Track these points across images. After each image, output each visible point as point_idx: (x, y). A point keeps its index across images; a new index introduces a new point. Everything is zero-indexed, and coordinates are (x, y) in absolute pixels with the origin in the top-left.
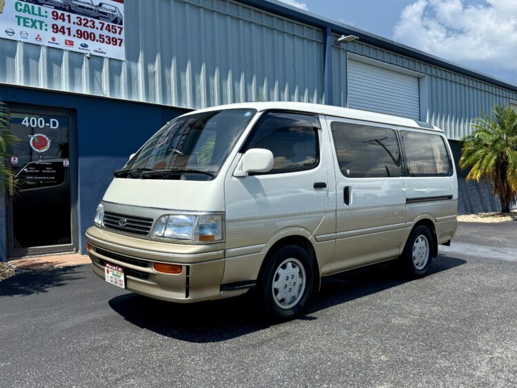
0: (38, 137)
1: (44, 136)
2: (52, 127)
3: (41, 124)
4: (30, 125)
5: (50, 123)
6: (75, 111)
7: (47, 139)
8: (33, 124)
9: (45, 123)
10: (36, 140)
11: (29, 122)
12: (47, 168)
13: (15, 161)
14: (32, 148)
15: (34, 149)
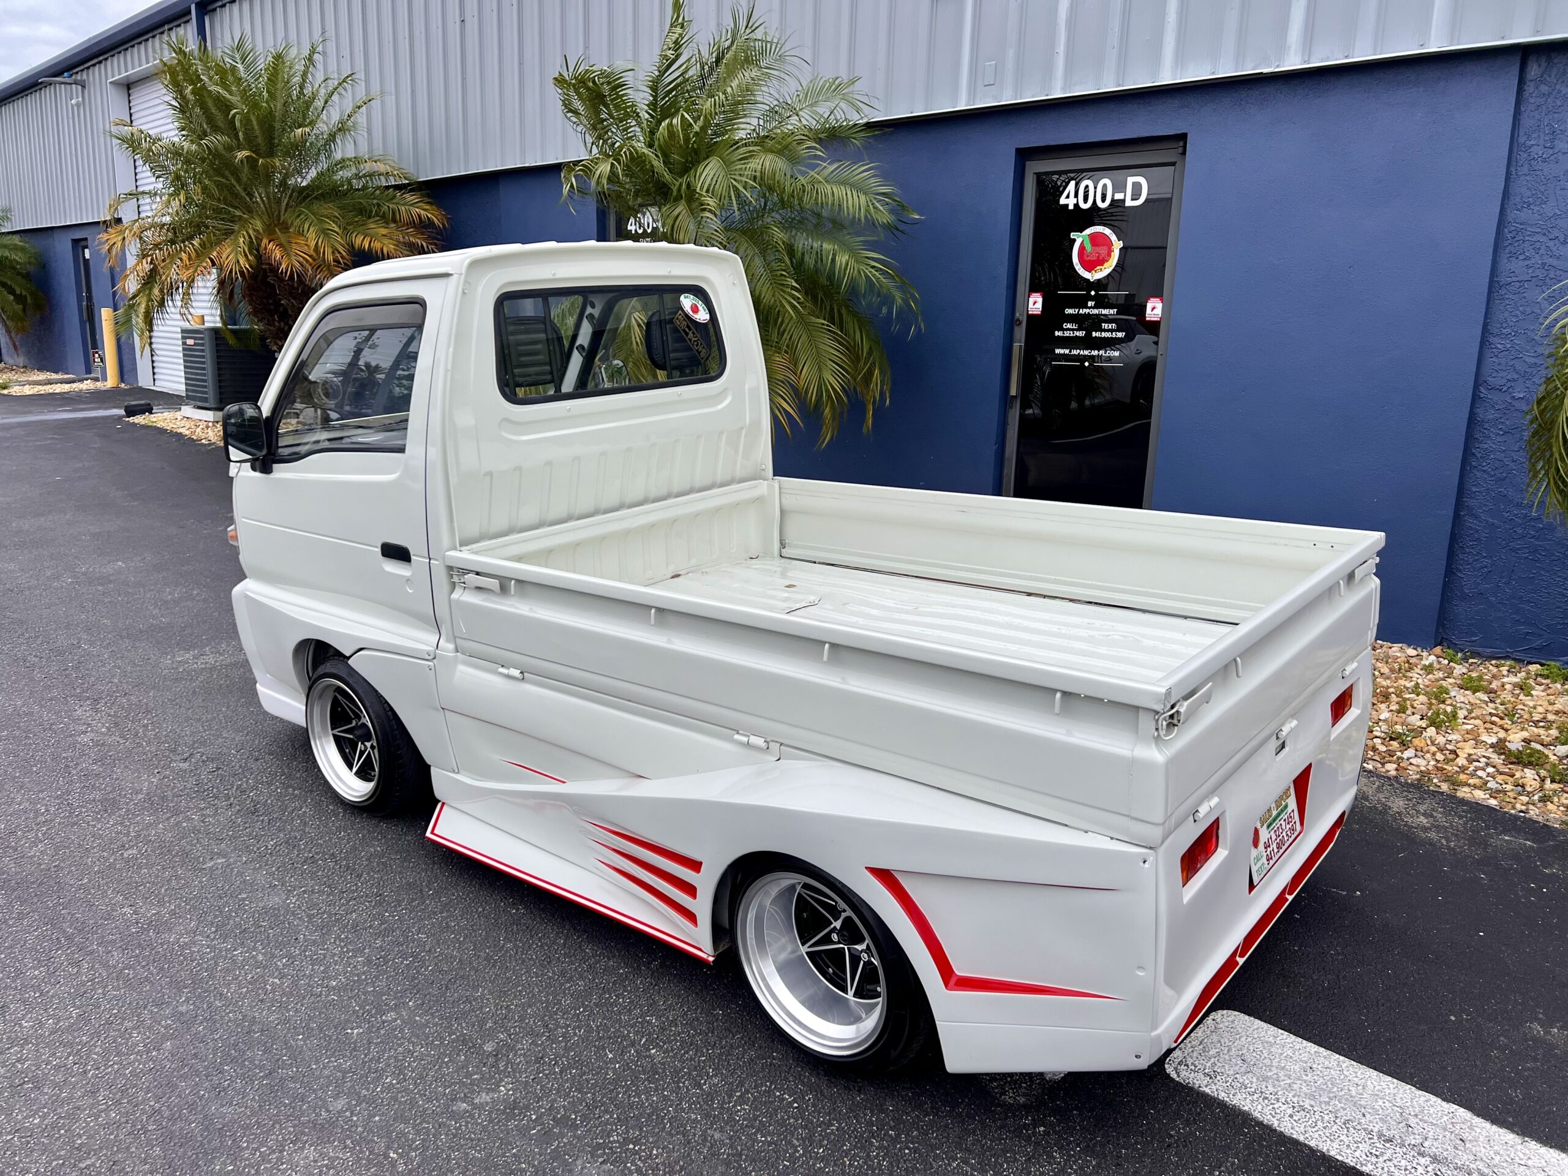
0: (1093, 238)
1: (1107, 231)
2: (1129, 203)
3: (1103, 200)
4: (1076, 205)
5: (1123, 190)
6: (1183, 137)
7: (1113, 238)
8: (1086, 200)
9: (1115, 190)
10: (1088, 246)
11: (1076, 196)
12: (1105, 326)
13: (1036, 306)
14: (1077, 268)
15: (1079, 272)
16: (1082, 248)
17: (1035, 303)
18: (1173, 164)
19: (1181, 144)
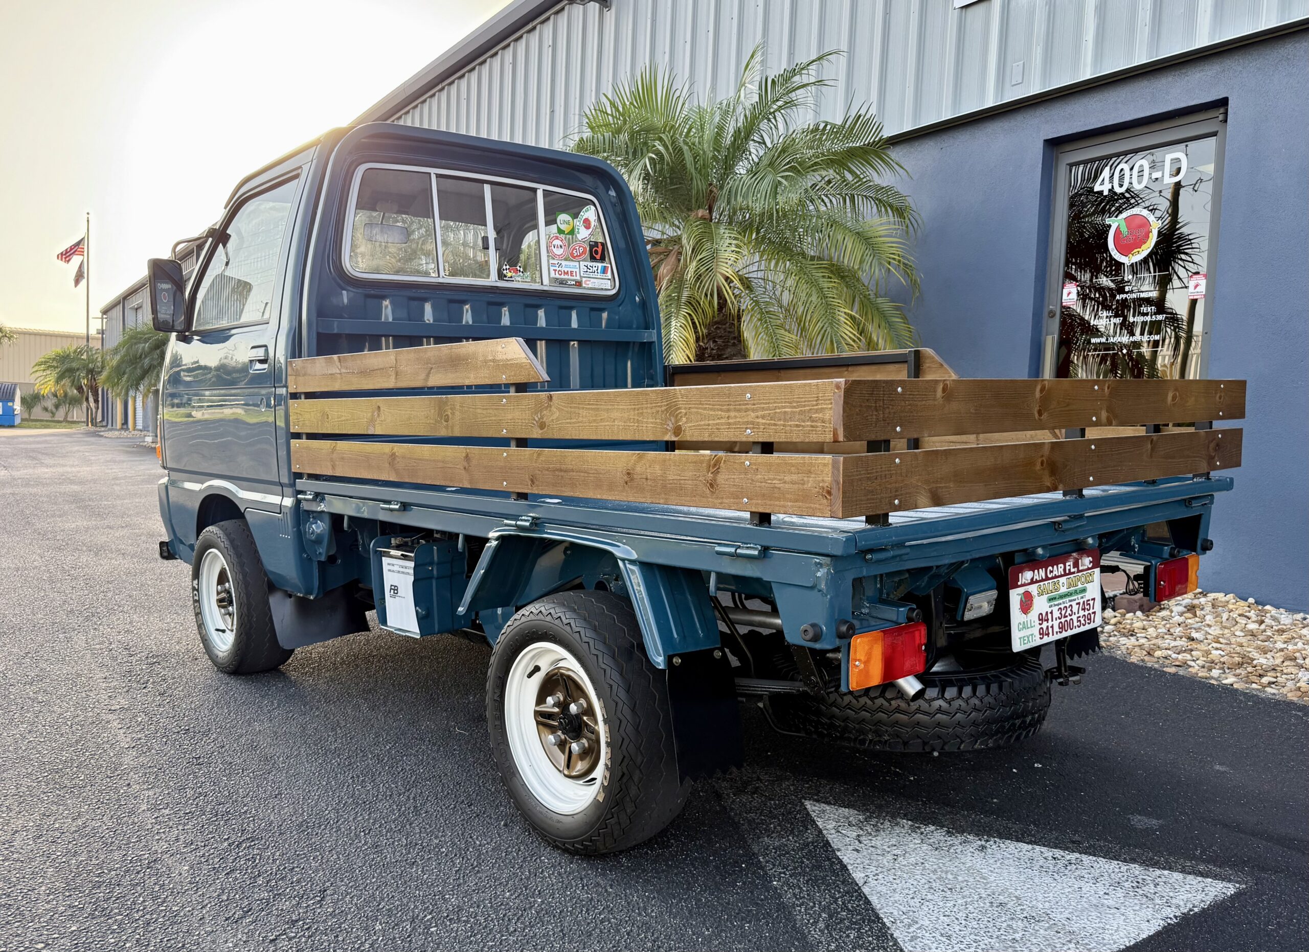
0: (1129, 220)
1: (1145, 213)
2: (1167, 180)
3: (1140, 181)
4: (1111, 190)
5: (1163, 169)
8: (1121, 183)
9: (1151, 171)
10: (1124, 229)
11: (1111, 180)
12: (1144, 309)
13: (1071, 296)
14: (1113, 254)
15: (1116, 257)
16: (1118, 232)
17: (1069, 294)
18: (1214, 134)
19: (1222, 110)
